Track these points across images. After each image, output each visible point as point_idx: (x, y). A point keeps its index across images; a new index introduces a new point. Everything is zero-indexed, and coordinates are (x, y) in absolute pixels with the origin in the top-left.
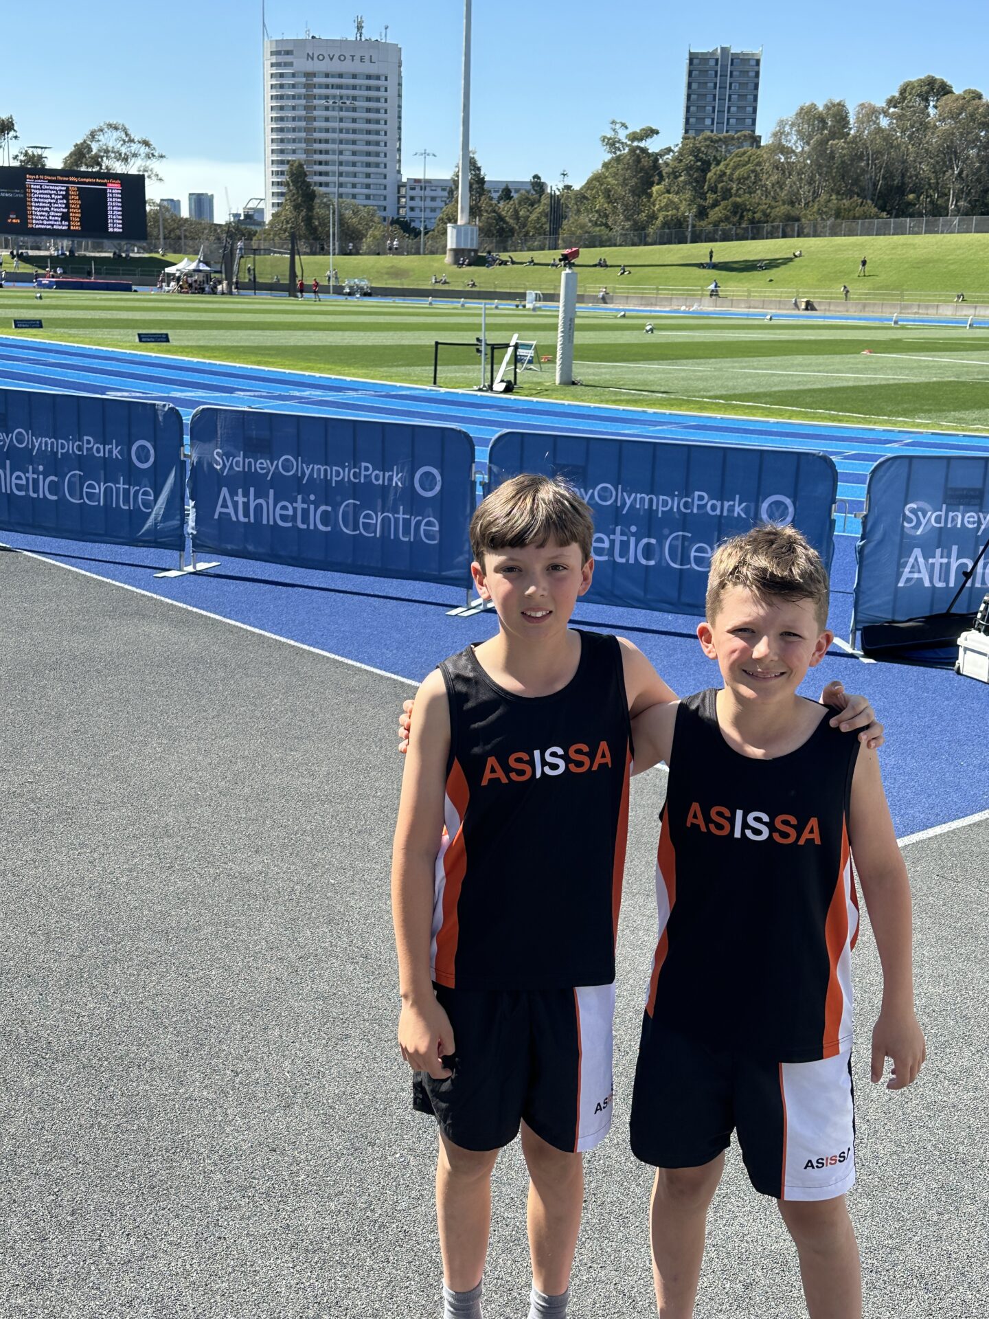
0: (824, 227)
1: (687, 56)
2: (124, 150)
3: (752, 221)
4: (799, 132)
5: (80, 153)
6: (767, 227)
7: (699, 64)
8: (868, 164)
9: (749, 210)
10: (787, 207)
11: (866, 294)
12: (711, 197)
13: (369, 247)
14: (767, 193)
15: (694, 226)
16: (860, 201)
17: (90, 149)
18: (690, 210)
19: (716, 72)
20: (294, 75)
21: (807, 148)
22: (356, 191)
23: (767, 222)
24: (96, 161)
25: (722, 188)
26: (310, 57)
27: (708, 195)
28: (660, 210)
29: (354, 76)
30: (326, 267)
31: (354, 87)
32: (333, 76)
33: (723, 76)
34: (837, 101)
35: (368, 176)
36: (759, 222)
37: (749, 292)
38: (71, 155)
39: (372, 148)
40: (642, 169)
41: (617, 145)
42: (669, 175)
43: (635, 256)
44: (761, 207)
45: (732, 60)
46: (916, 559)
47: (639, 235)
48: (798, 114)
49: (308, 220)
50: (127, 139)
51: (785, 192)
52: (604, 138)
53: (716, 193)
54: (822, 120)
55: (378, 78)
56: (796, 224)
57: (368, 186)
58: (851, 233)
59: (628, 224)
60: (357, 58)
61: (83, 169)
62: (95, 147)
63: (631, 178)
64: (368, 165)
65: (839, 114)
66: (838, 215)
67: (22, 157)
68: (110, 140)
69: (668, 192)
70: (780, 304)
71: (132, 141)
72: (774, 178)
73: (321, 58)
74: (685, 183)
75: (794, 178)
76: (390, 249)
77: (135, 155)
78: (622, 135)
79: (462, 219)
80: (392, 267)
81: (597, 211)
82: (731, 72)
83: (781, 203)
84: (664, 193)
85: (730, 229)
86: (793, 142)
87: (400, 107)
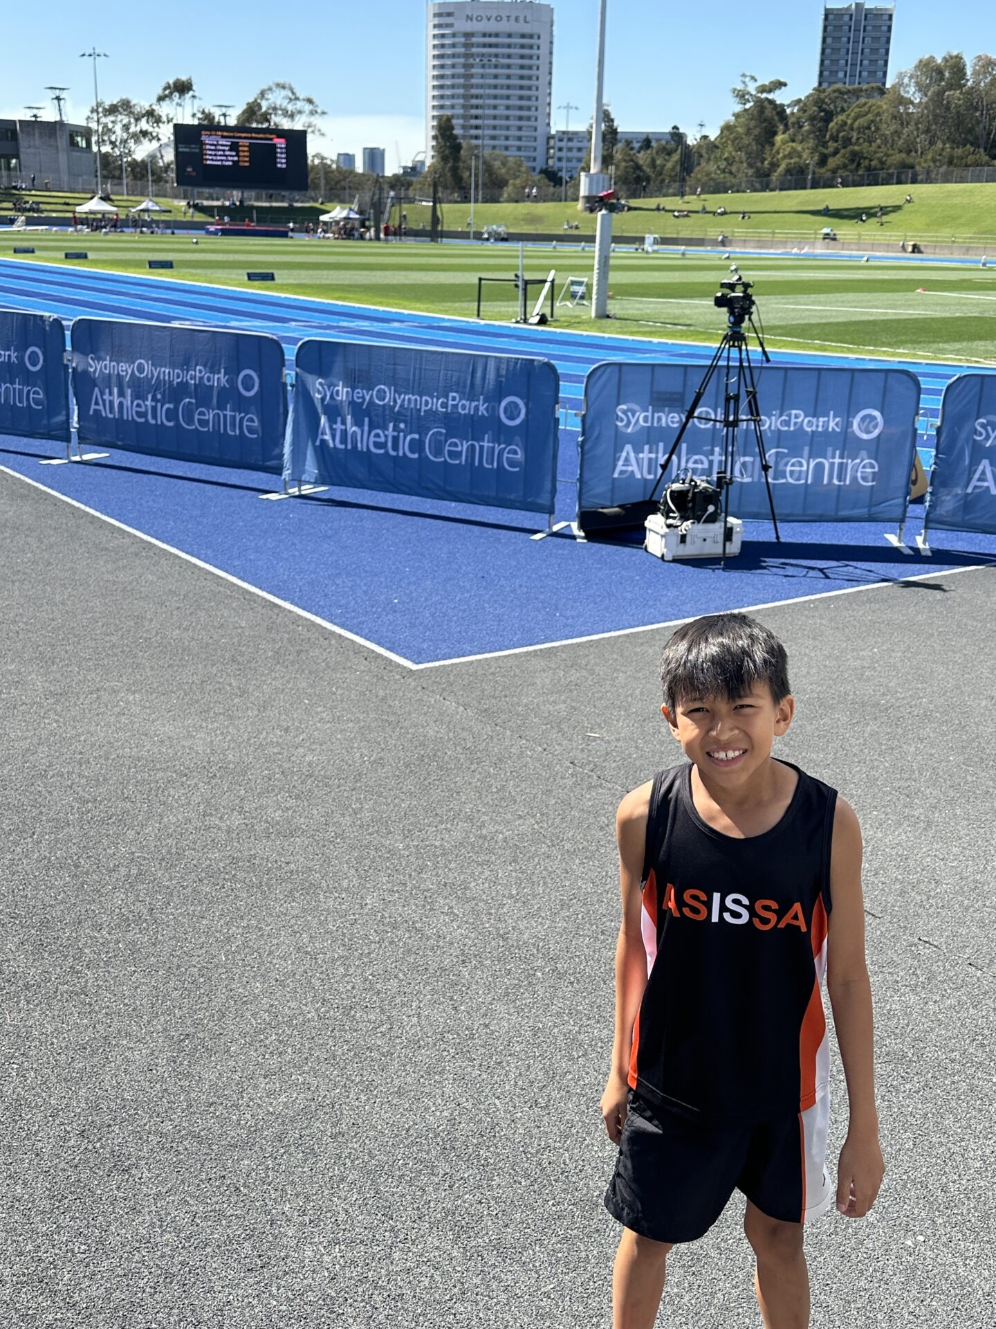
0: (937, 174)
1: (823, 12)
2: (290, 108)
3: (869, 169)
4: (917, 83)
5: (252, 111)
6: (882, 174)
7: (834, 19)
8: (982, 114)
9: (866, 158)
10: (904, 155)
11: (971, 238)
12: (832, 145)
13: (509, 195)
14: (885, 142)
15: (814, 173)
16: (972, 149)
17: (260, 107)
18: (812, 158)
19: (850, 27)
20: (454, 35)
21: (925, 100)
22: (508, 143)
23: (883, 169)
24: (265, 117)
25: (843, 137)
26: (469, 18)
27: (830, 144)
28: (785, 157)
29: (510, 36)
30: (467, 213)
31: (509, 46)
32: (490, 36)
33: (856, 30)
34: (955, 53)
35: (520, 128)
36: (874, 169)
37: (860, 235)
38: (244, 112)
39: (524, 103)
40: (765, 120)
41: (747, 97)
42: (793, 124)
43: (756, 202)
44: (878, 155)
45: (866, 15)
46: (628, 453)
47: (763, 182)
48: (917, 67)
49: (455, 170)
50: (293, 97)
51: (902, 141)
52: (735, 90)
53: (837, 141)
54: (940, 72)
55: (531, 36)
56: (910, 171)
57: (520, 139)
58: (962, 180)
59: (750, 172)
60: (513, 18)
61: (254, 125)
62: (265, 106)
63: (755, 127)
64: (520, 118)
65: (956, 66)
66: (950, 163)
67: (200, 115)
68: (277, 98)
69: (793, 141)
70: (888, 247)
71: (297, 99)
72: (893, 128)
73: (480, 18)
74: (809, 132)
75: (912, 127)
76: (528, 196)
77: (300, 112)
78: (752, 88)
79: (594, 169)
80: (528, 214)
81: (726, 159)
82: (865, 27)
83: (897, 151)
84: (787, 142)
85: (848, 176)
86: (912, 93)
87: (551, 63)
